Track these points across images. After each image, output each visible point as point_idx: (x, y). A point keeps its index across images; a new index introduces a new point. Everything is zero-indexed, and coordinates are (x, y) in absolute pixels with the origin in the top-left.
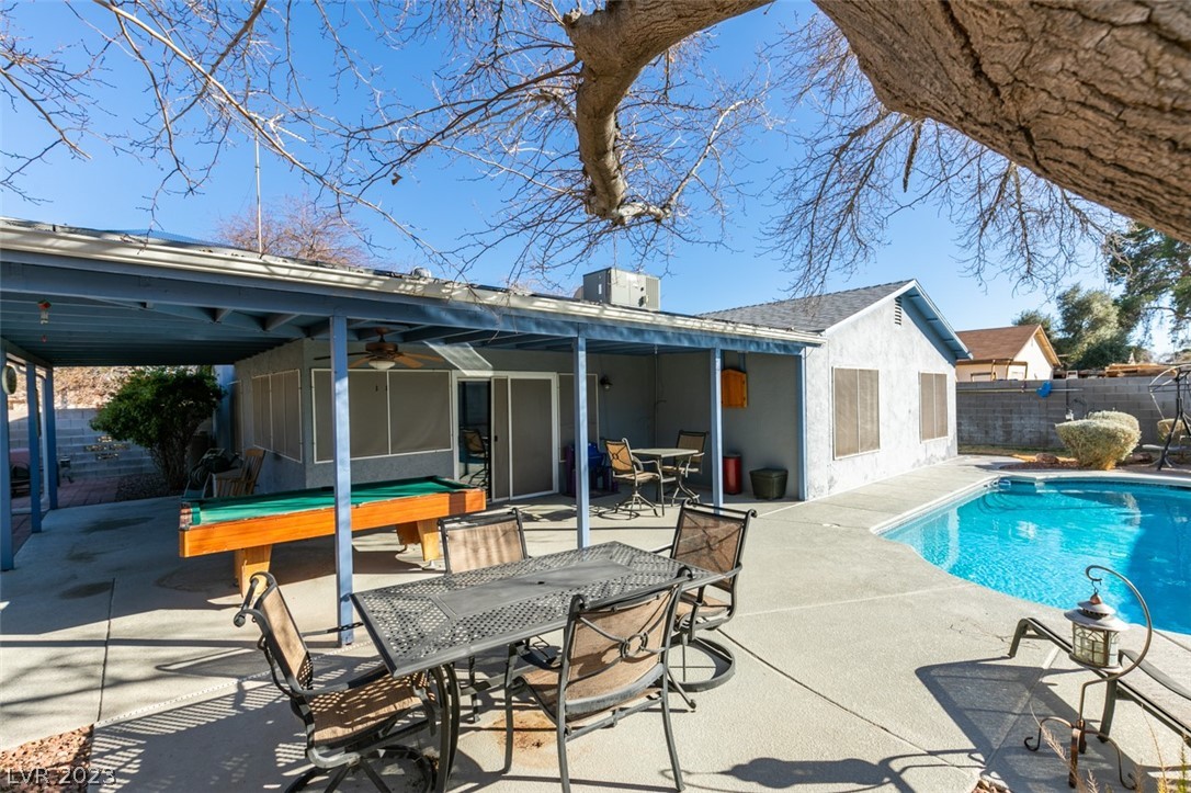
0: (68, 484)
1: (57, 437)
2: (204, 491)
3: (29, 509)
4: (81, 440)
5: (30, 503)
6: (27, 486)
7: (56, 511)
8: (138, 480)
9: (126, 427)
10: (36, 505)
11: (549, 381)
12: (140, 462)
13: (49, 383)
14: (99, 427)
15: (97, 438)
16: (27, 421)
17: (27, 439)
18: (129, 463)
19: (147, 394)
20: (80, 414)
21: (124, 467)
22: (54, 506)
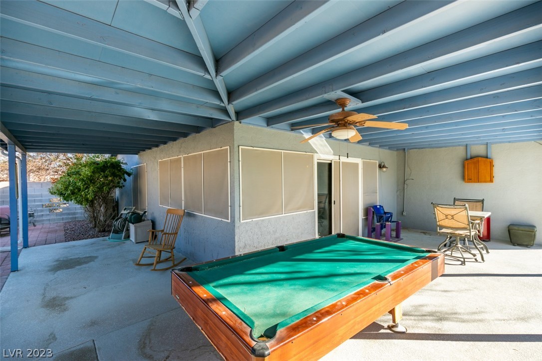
0: (33, 228)
1: (28, 199)
2: (124, 235)
3: (9, 248)
4: (41, 201)
5: (9, 242)
6: (8, 229)
7: (28, 249)
8: (75, 225)
9: (73, 193)
10: (14, 244)
11: (357, 165)
12: (74, 214)
13: (24, 162)
14: (55, 193)
15: (50, 199)
16: (8, 189)
17: (9, 199)
18: (69, 214)
19: (86, 172)
20: (40, 185)
21: (66, 216)
22: (26, 246)
